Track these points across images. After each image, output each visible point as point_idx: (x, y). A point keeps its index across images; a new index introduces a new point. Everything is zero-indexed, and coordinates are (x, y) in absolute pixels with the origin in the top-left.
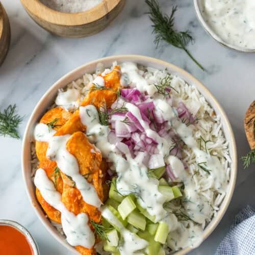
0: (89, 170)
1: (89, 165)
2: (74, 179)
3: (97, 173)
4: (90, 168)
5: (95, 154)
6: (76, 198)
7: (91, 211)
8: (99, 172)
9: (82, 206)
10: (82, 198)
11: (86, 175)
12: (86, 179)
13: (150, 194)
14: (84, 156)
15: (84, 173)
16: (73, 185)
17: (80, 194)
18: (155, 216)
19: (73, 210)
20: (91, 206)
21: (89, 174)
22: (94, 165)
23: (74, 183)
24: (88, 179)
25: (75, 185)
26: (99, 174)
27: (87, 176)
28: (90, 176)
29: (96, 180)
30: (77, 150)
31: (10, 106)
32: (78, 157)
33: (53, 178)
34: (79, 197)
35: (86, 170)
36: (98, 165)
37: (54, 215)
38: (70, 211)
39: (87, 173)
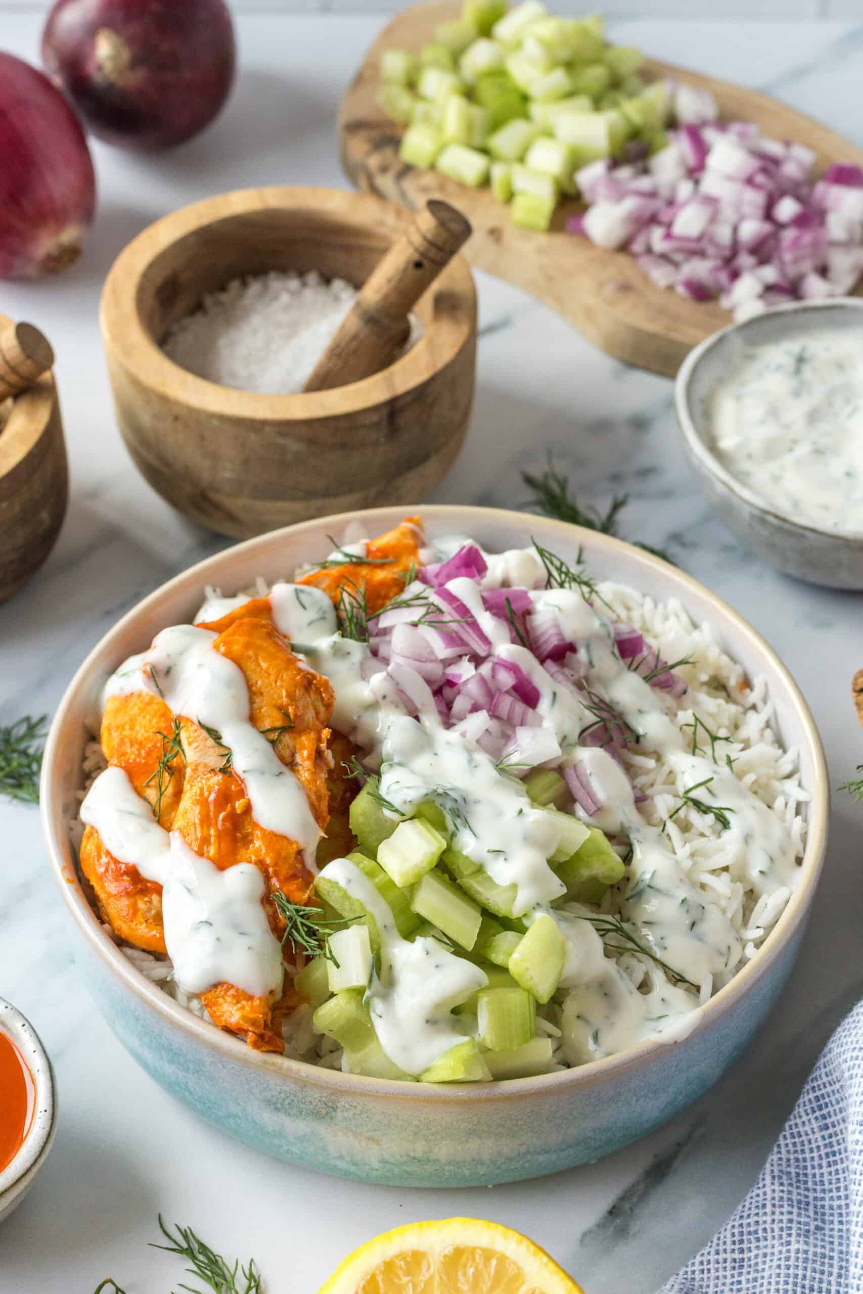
0: (286, 715)
1: (285, 700)
2: (226, 740)
3: (313, 735)
4: (291, 709)
5: (314, 677)
6: (229, 808)
7: (279, 858)
8: (319, 733)
9: (247, 840)
10: (248, 809)
11: (273, 730)
12: (273, 743)
13: (499, 814)
14: (272, 671)
15: (267, 725)
16: (222, 763)
17: (242, 793)
18: (514, 886)
19: (212, 851)
20: (285, 838)
21: (284, 729)
22: (305, 707)
23: (227, 754)
24: (280, 747)
25: (228, 761)
26: (319, 740)
27: (274, 736)
28: (287, 739)
29: (305, 753)
30: (251, 653)
31: (28, 719)
32: (248, 673)
33: (151, 794)
34: (239, 805)
35: (276, 714)
36: (317, 713)
37: (136, 910)
38: (200, 854)
39: (278, 724)
